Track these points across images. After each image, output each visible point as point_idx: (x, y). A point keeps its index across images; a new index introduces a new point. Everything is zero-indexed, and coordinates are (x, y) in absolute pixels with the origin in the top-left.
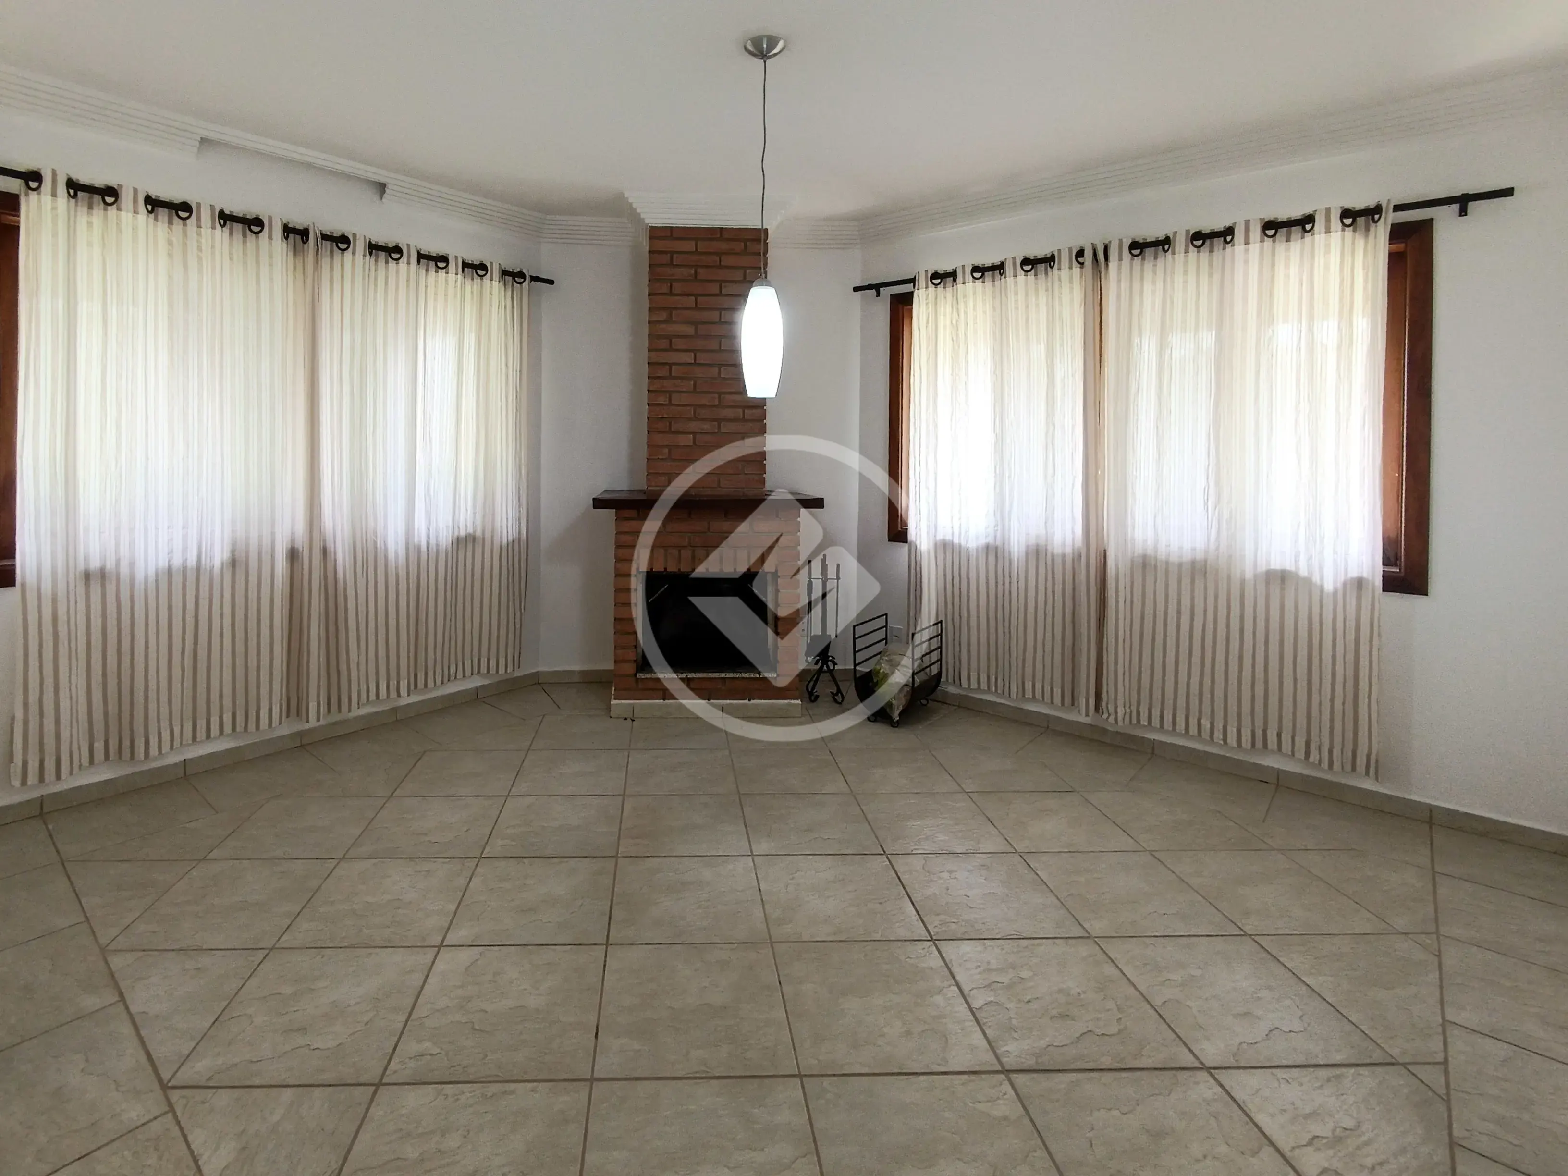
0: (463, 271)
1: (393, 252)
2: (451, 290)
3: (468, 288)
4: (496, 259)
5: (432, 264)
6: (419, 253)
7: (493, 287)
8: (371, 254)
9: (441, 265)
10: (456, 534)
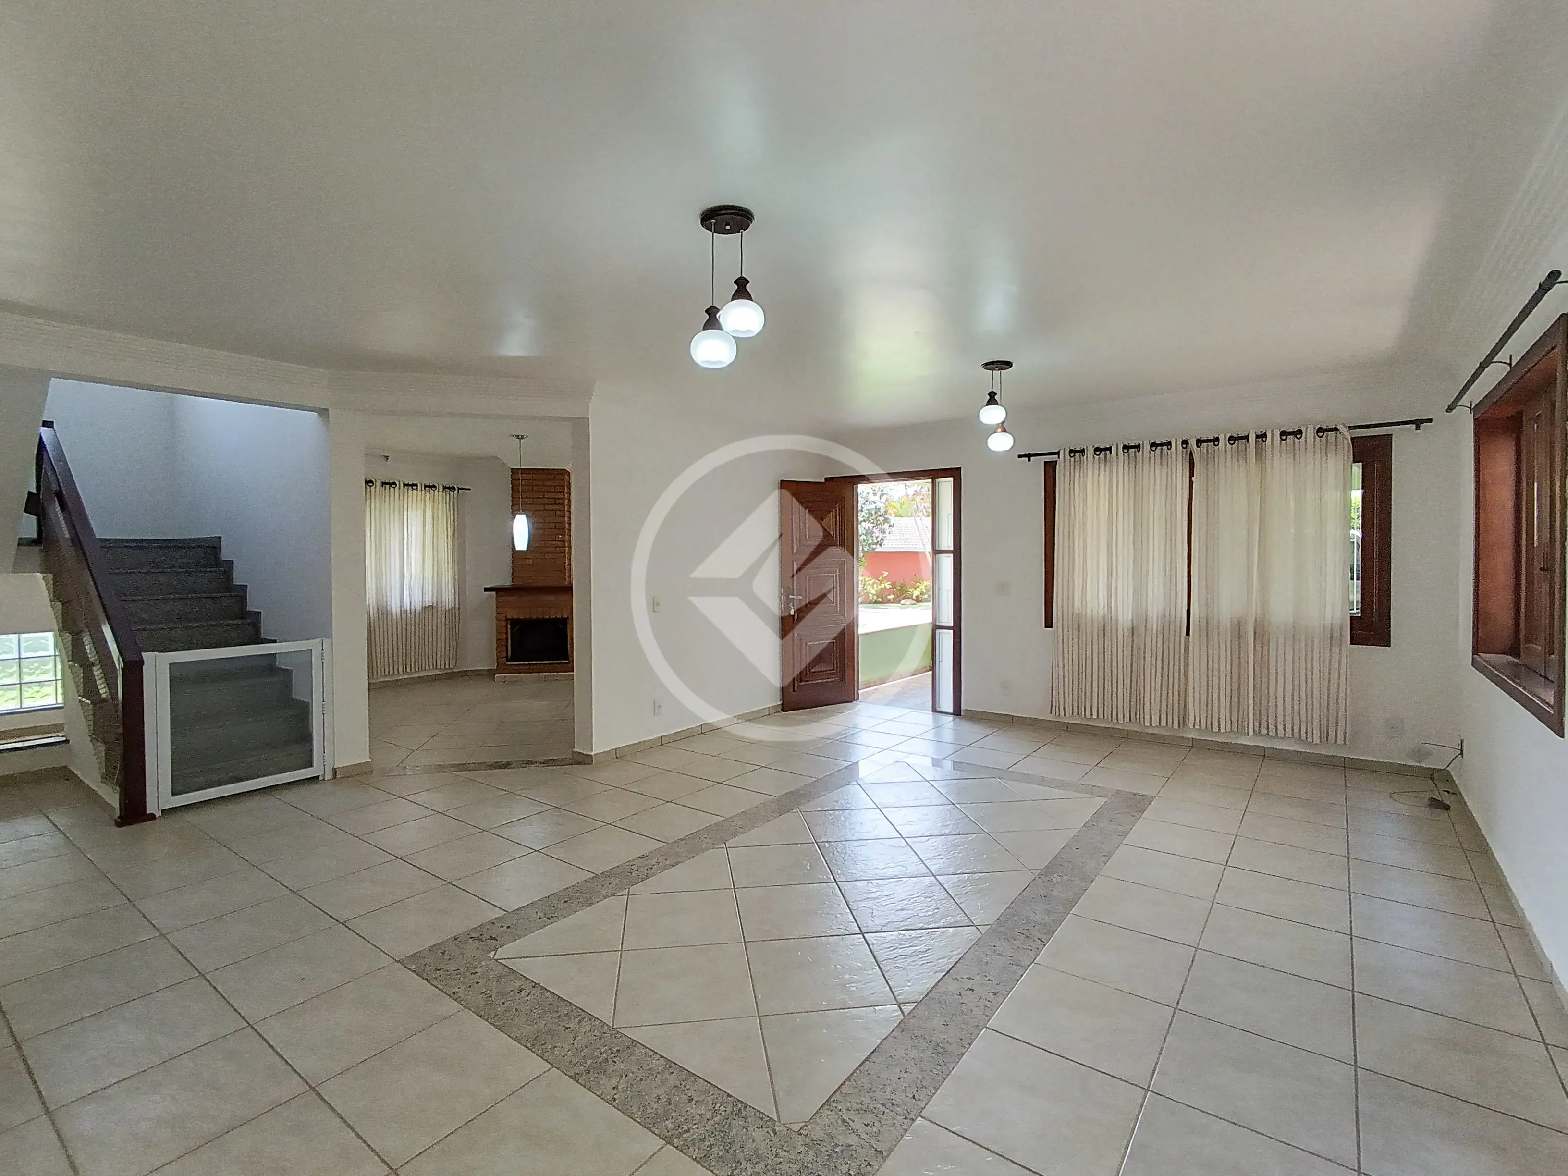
0: (425, 489)
1: (392, 484)
2: (419, 498)
3: (428, 494)
4: (440, 483)
5: (410, 488)
6: (404, 483)
7: (439, 495)
8: (382, 486)
9: (414, 487)
10: (424, 605)
